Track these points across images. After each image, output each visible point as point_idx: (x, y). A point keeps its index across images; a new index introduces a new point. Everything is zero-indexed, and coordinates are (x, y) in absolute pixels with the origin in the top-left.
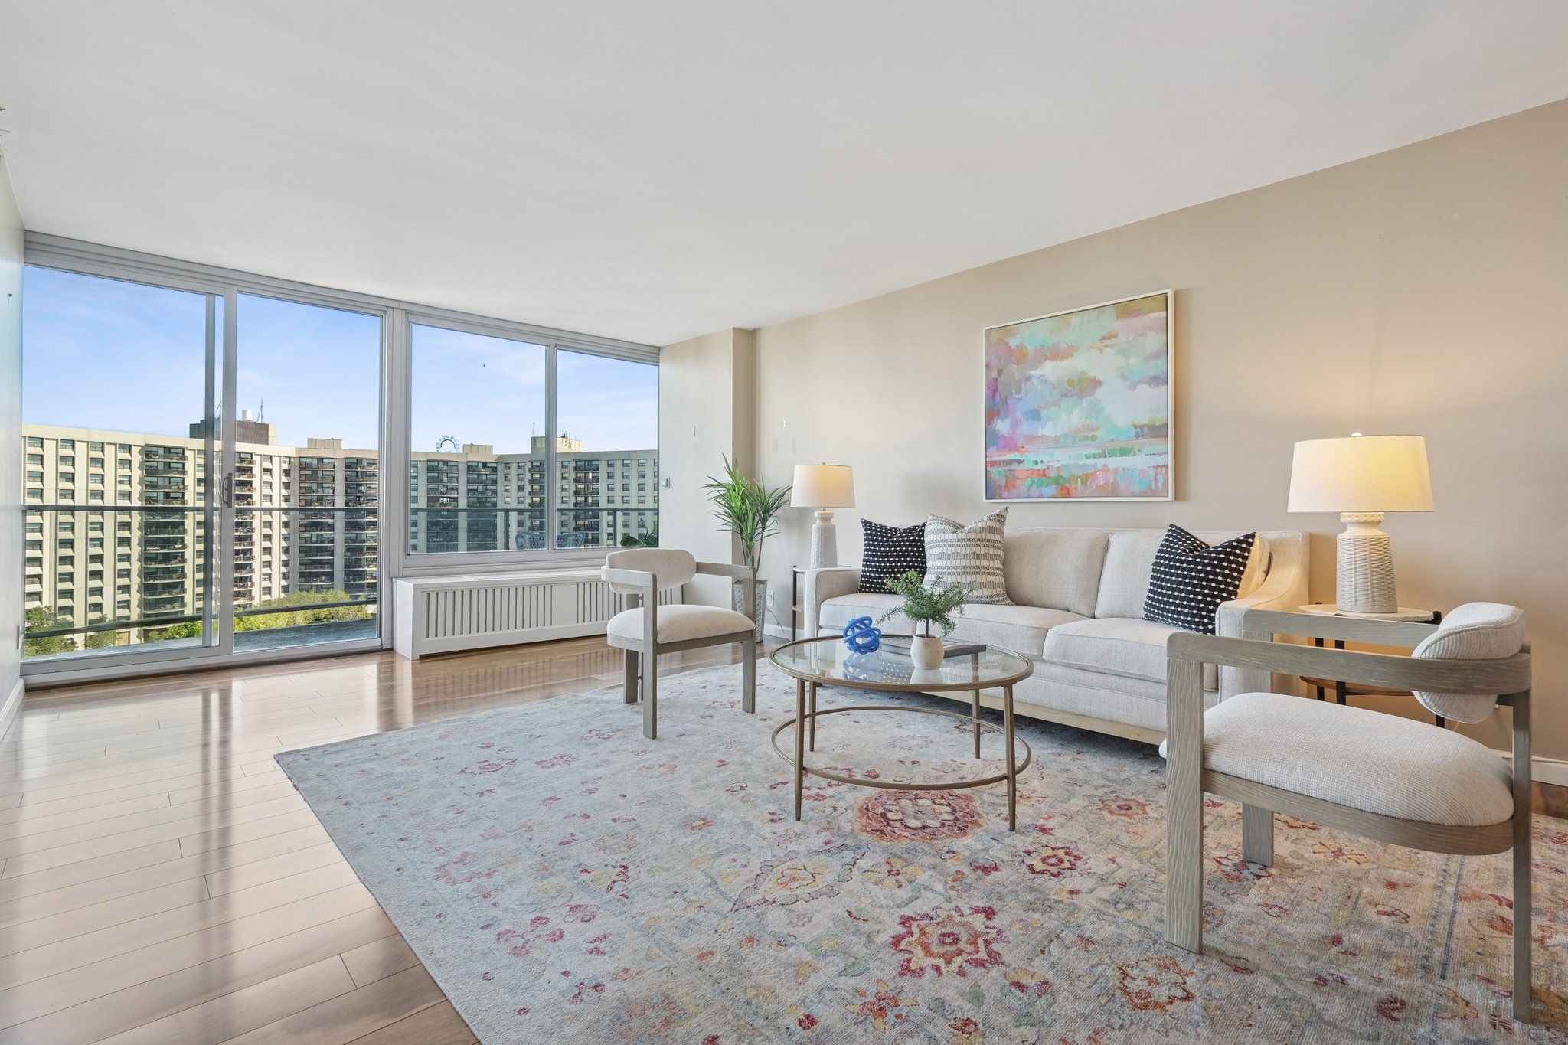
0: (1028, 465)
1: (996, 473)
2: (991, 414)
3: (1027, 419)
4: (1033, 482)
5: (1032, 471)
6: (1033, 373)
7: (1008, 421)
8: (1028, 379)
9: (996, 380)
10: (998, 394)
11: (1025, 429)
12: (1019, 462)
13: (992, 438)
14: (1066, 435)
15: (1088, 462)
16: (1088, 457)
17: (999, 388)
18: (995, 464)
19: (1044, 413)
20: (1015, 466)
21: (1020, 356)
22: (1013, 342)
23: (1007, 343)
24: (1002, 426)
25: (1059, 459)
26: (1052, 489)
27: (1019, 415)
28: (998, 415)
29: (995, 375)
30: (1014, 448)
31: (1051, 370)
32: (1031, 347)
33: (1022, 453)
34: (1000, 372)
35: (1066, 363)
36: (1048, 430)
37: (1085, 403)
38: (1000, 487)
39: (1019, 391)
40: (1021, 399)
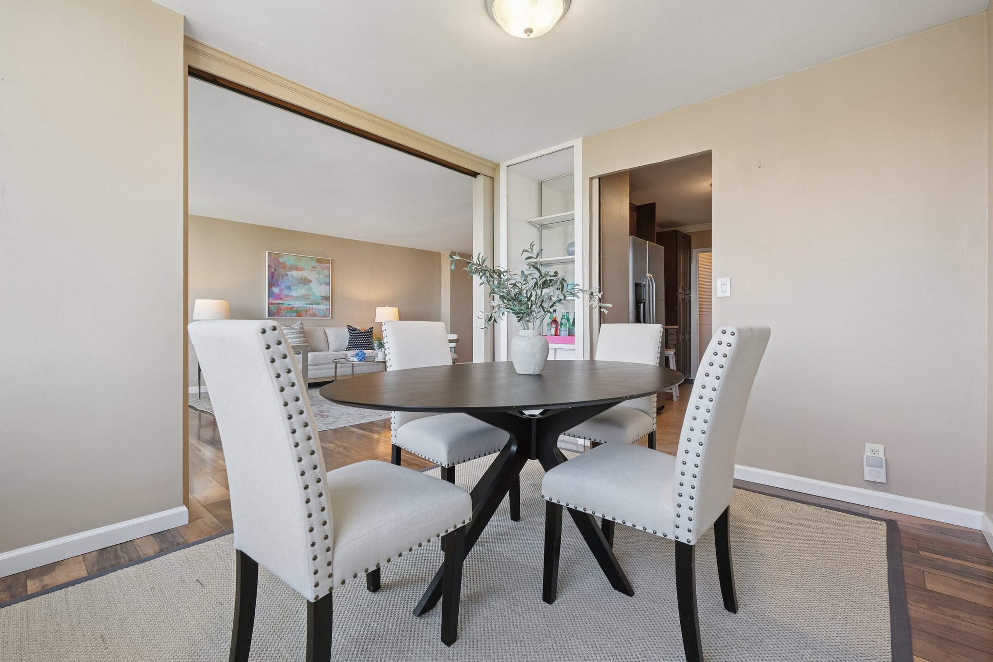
0: (286, 305)
1: (272, 307)
2: (271, 285)
3: (286, 289)
4: (288, 311)
5: (287, 308)
6: (288, 273)
7: (278, 288)
8: (287, 275)
9: (273, 272)
10: (274, 278)
11: (285, 292)
12: (282, 304)
13: (271, 294)
14: (300, 296)
15: (307, 306)
16: (307, 304)
17: (275, 275)
18: (272, 304)
19: (292, 288)
20: (281, 305)
21: (284, 266)
22: (281, 260)
23: (278, 260)
24: (276, 290)
25: (297, 304)
26: (294, 314)
27: (283, 287)
28: (274, 286)
29: (273, 270)
30: (281, 299)
31: (294, 273)
32: (288, 264)
33: (283, 301)
34: (275, 270)
35: (300, 272)
36: (294, 294)
37: (306, 287)
38: (274, 313)
39: (283, 278)
40: (283, 281)
